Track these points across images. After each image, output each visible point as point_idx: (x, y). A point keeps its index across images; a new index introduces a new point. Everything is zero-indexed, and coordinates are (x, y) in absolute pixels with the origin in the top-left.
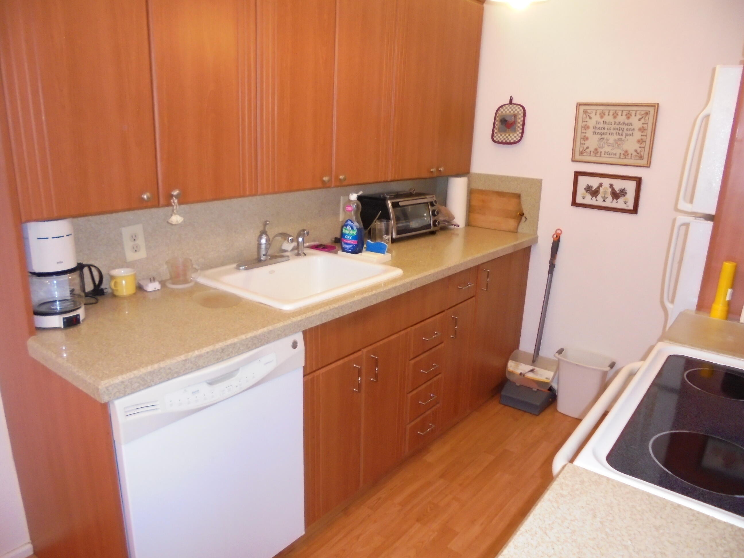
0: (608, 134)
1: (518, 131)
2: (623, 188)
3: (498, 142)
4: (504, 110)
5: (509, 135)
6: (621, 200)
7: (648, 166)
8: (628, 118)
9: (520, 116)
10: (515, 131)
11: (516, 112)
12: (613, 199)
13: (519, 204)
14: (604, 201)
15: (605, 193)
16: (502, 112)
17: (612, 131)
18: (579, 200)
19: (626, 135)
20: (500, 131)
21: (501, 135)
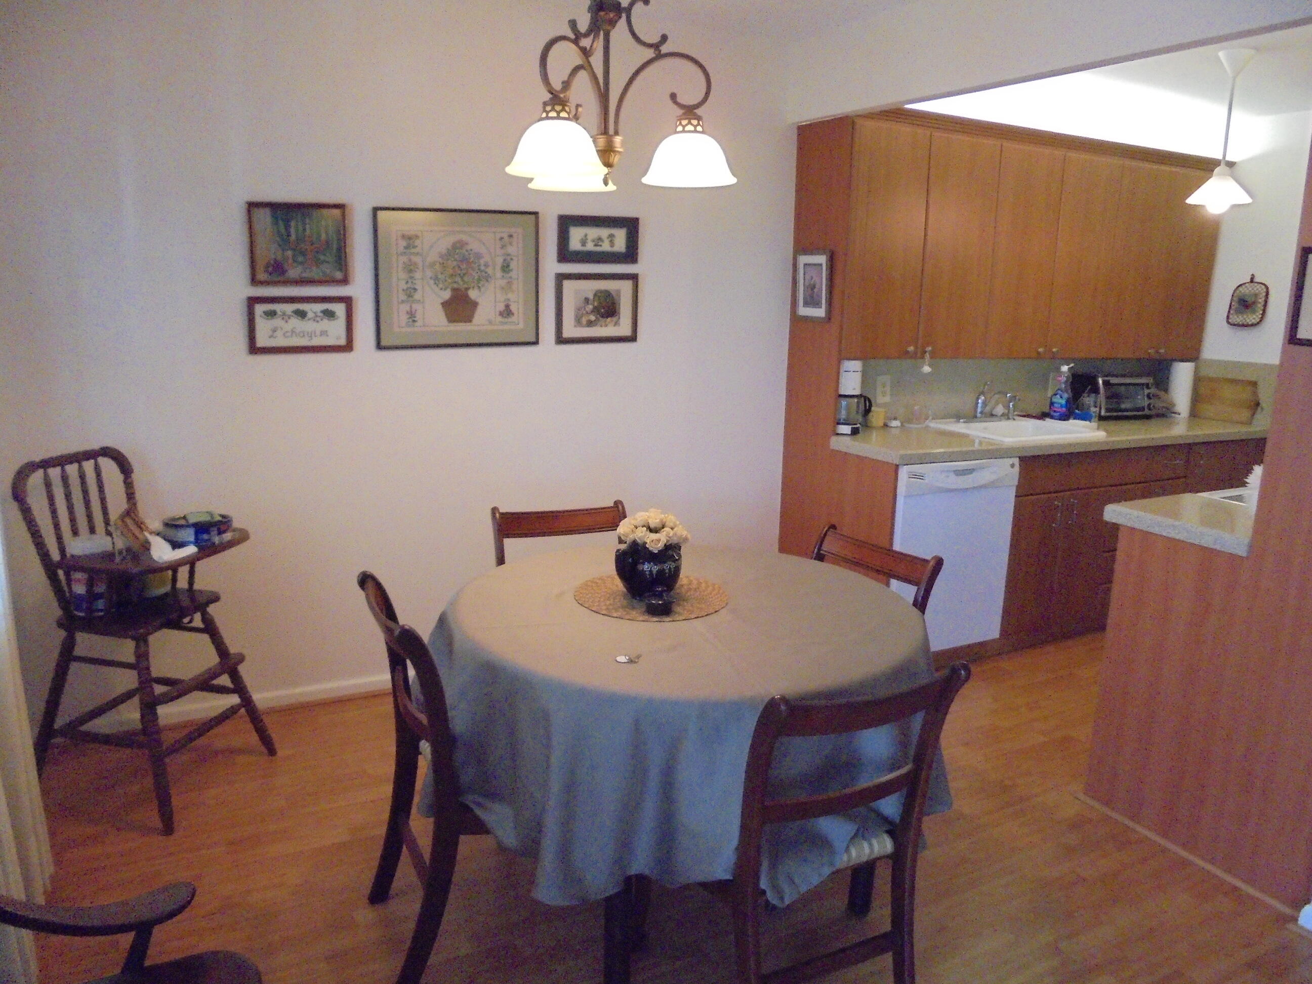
1: (1259, 312)
3: (1234, 325)
4: (1243, 289)
5: (1248, 317)
9: (1261, 296)
10: (1254, 312)
11: (1257, 291)
13: (1255, 393)
16: (1241, 291)
20: (1238, 312)
21: (1237, 317)
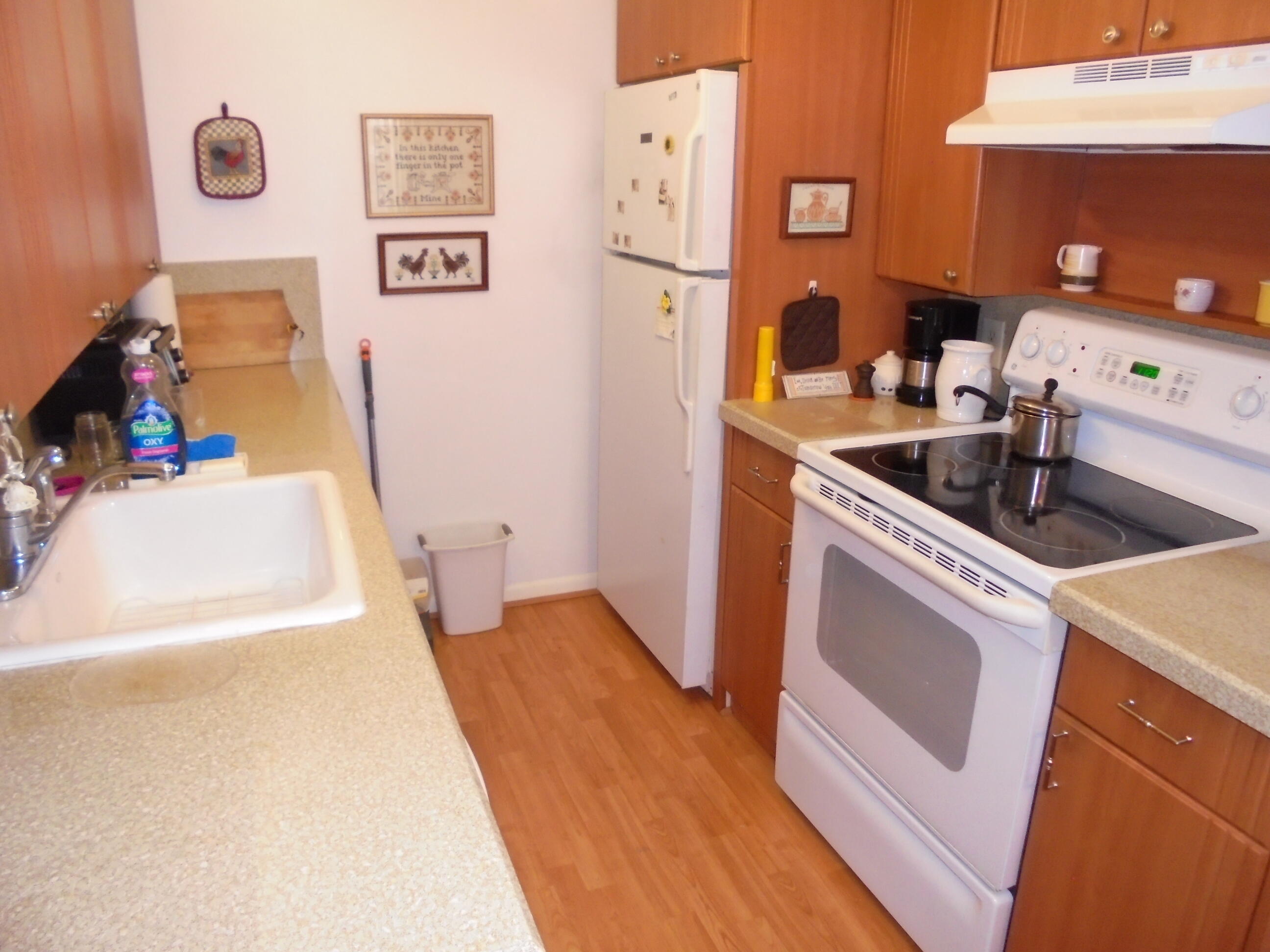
0: (422, 166)
1: (254, 171)
2: (461, 253)
3: (218, 196)
4: (214, 131)
5: (238, 180)
6: (461, 272)
7: (491, 213)
8: (451, 139)
9: (252, 143)
10: (246, 171)
11: (242, 135)
12: (448, 272)
13: (285, 311)
14: (434, 277)
15: (434, 264)
16: (210, 135)
17: (428, 161)
18: (392, 283)
19: (452, 166)
20: (214, 173)
21: (220, 181)
